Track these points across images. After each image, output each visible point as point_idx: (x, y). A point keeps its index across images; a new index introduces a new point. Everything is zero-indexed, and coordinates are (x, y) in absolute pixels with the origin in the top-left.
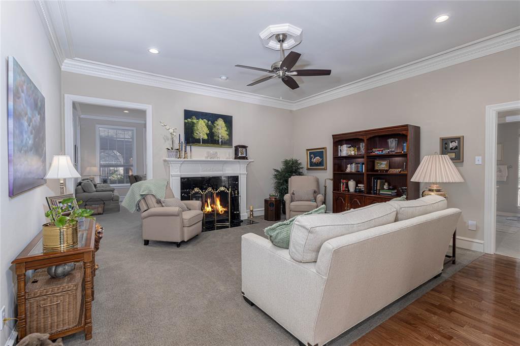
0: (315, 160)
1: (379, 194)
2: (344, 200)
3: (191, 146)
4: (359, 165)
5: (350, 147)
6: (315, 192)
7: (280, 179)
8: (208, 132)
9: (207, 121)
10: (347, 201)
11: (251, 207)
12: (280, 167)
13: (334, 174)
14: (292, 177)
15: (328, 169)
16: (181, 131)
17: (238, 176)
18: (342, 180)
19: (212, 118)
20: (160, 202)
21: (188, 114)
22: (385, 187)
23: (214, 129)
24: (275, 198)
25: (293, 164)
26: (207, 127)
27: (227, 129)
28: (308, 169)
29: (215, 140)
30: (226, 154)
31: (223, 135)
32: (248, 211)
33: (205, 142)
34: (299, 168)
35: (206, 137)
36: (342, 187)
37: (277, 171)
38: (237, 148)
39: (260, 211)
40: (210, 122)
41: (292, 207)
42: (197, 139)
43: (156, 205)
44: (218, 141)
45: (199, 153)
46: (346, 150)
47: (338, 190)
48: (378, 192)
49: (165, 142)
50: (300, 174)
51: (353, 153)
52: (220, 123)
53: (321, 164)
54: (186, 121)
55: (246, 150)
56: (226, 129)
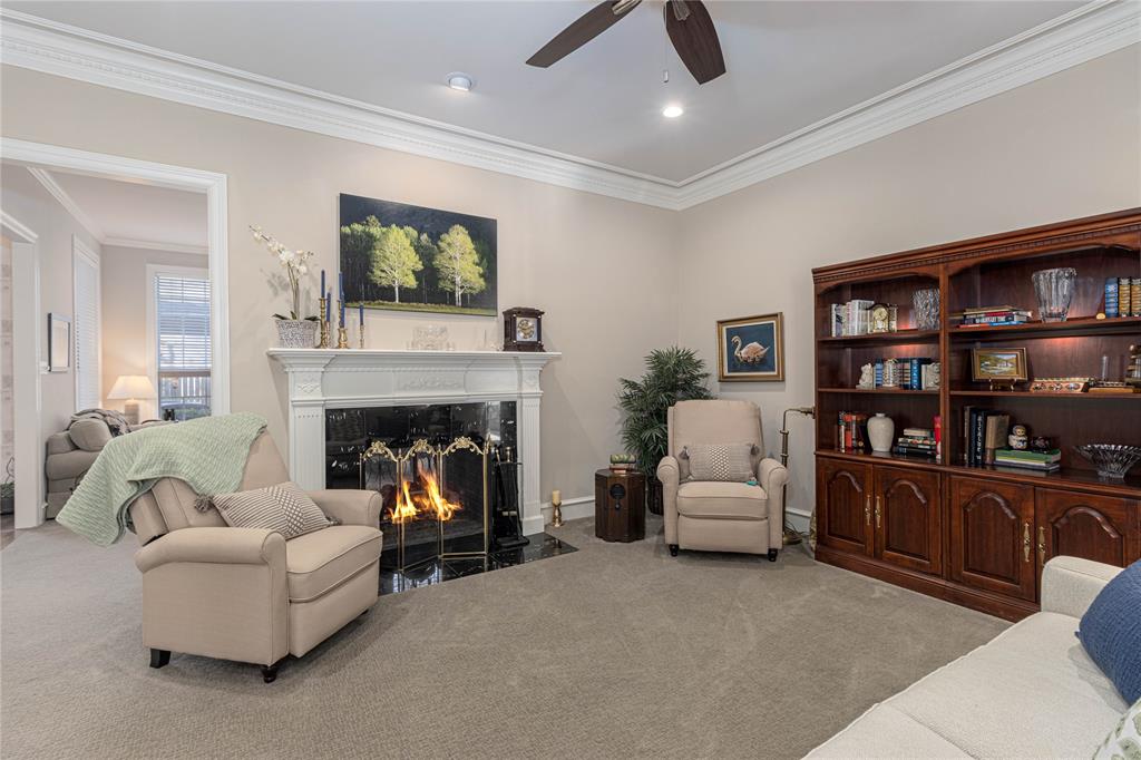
0: (745, 352)
1: (994, 466)
2: (861, 481)
3: (361, 308)
4: (908, 366)
5: (872, 308)
6: (754, 451)
7: (642, 410)
8: (420, 267)
9: (415, 233)
10: (869, 486)
11: (556, 493)
12: (641, 373)
13: (820, 396)
14: (679, 403)
15: (787, 378)
16: (330, 262)
17: (515, 403)
18: (842, 415)
19: (431, 224)
20: (211, 506)
21: (353, 209)
22: (1016, 440)
23: (439, 257)
24: (627, 470)
25: (679, 363)
26: (417, 251)
27: (481, 259)
28: (723, 380)
29: (443, 292)
30: (477, 334)
31: (468, 276)
32: (546, 505)
33: (408, 296)
34: (696, 378)
35: (412, 282)
36: (846, 436)
37: (633, 385)
38: (510, 318)
39: (582, 505)
40: (424, 237)
41: (684, 504)
42: (383, 288)
43: (193, 517)
44: (453, 294)
45: (388, 331)
46: (855, 319)
47: (831, 447)
48: (988, 460)
49: (276, 294)
50: (700, 395)
51: (880, 326)
52: (459, 238)
53: (764, 363)
54: (347, 230)
55: (539, 322)
56: (476, 257)
